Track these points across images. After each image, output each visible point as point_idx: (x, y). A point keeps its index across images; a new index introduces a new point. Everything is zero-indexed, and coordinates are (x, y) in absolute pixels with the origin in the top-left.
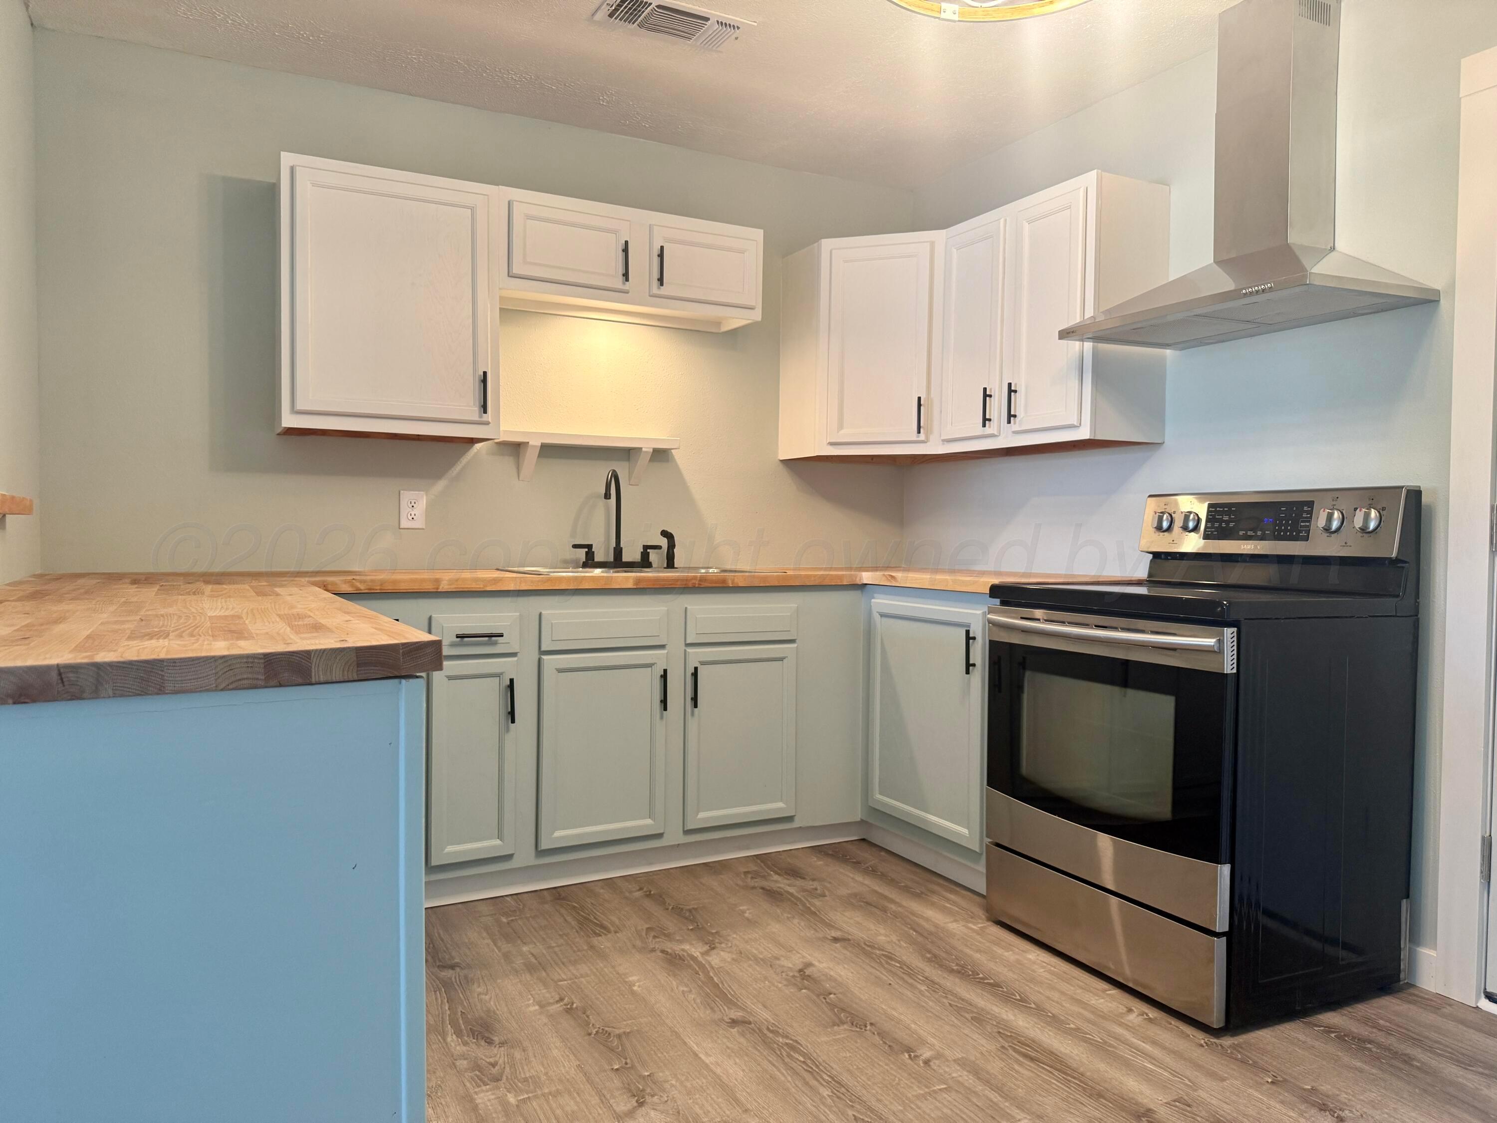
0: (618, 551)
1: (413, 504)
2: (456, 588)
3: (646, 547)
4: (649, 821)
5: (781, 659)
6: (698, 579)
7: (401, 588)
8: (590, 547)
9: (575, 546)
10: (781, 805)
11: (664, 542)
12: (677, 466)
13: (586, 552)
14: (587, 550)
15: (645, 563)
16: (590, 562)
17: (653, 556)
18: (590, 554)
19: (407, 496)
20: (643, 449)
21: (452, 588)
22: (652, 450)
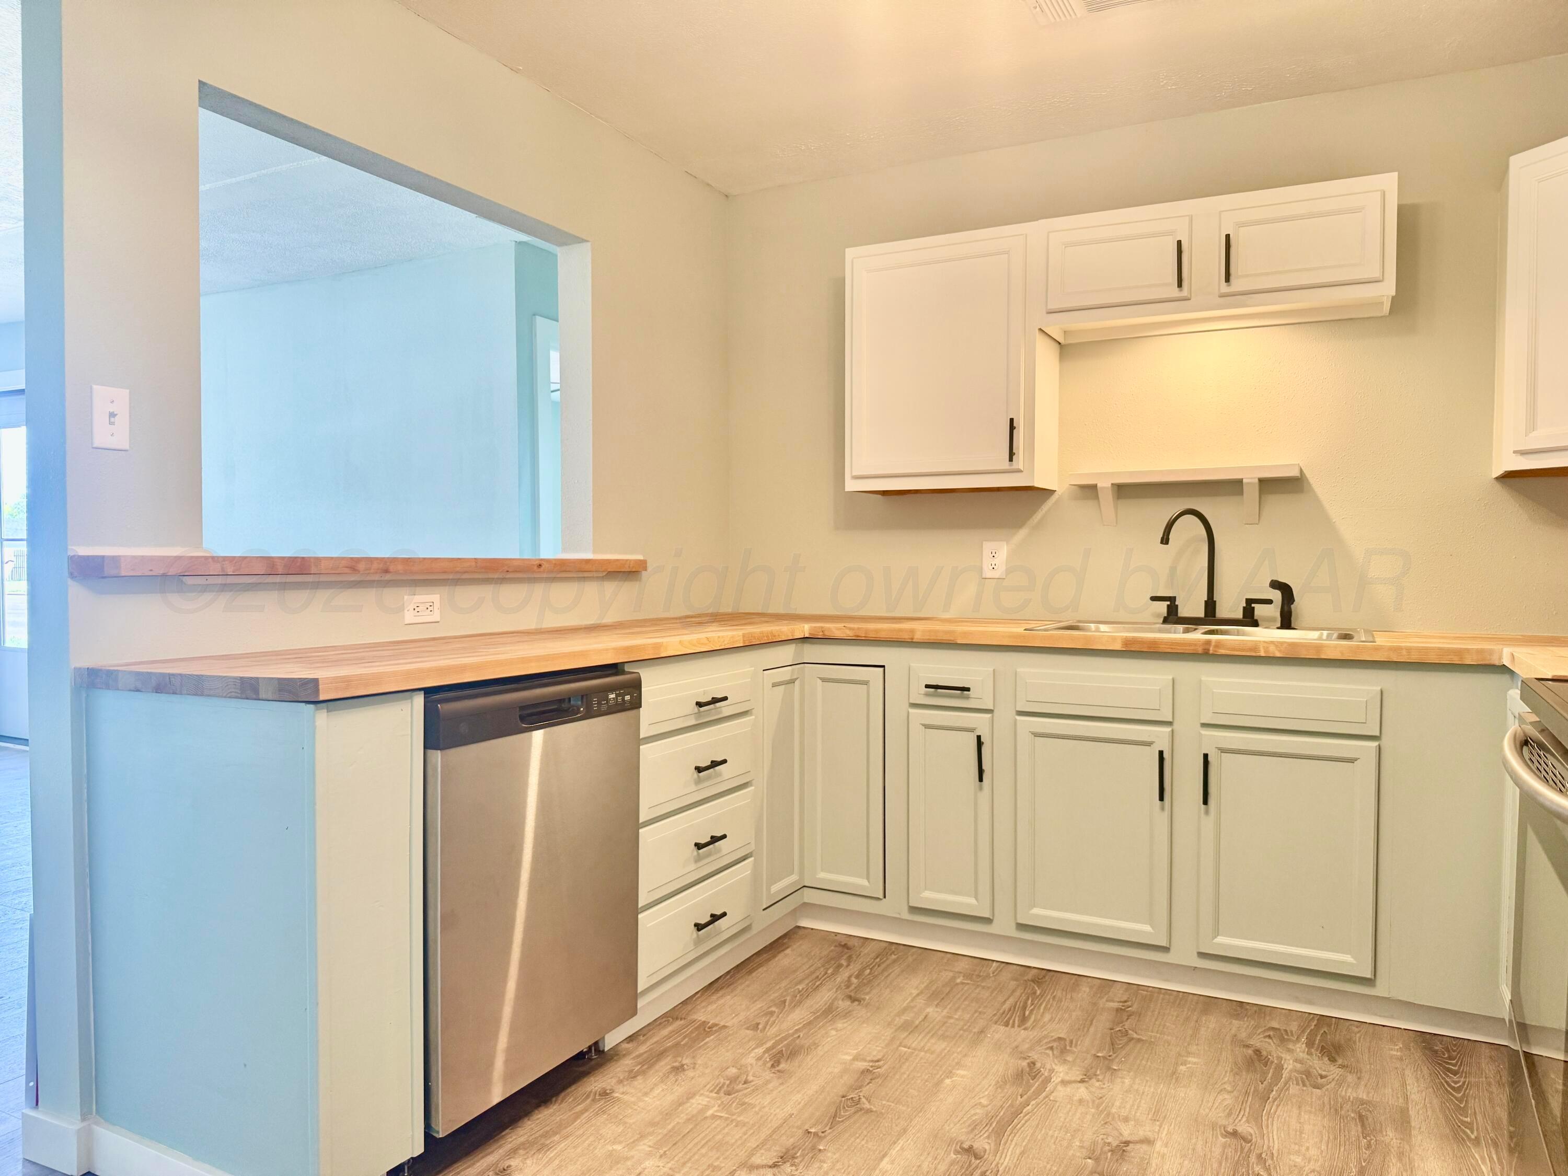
0: (1210, 605)
1: (993, 554)
2: (929, 639)
3: (1250, 602)
4: (1147, 928)
5: (1352, 761)
6: (1213, 644)
7: (881, 636)
8: (1172, 599)
9: (1154, 599)
10: (1348, 958)
11: (1276, 595)
12: (1317, 499)
13: (1168, 606)
14: (1168, 603)
15: (1249, 618)
16: (1172, 616)
17: (1259, 610)
18: (1173, 609)
19: (988, 547)
20: (1244, 481)
21: (926, 638)
22: (1257, 481)
